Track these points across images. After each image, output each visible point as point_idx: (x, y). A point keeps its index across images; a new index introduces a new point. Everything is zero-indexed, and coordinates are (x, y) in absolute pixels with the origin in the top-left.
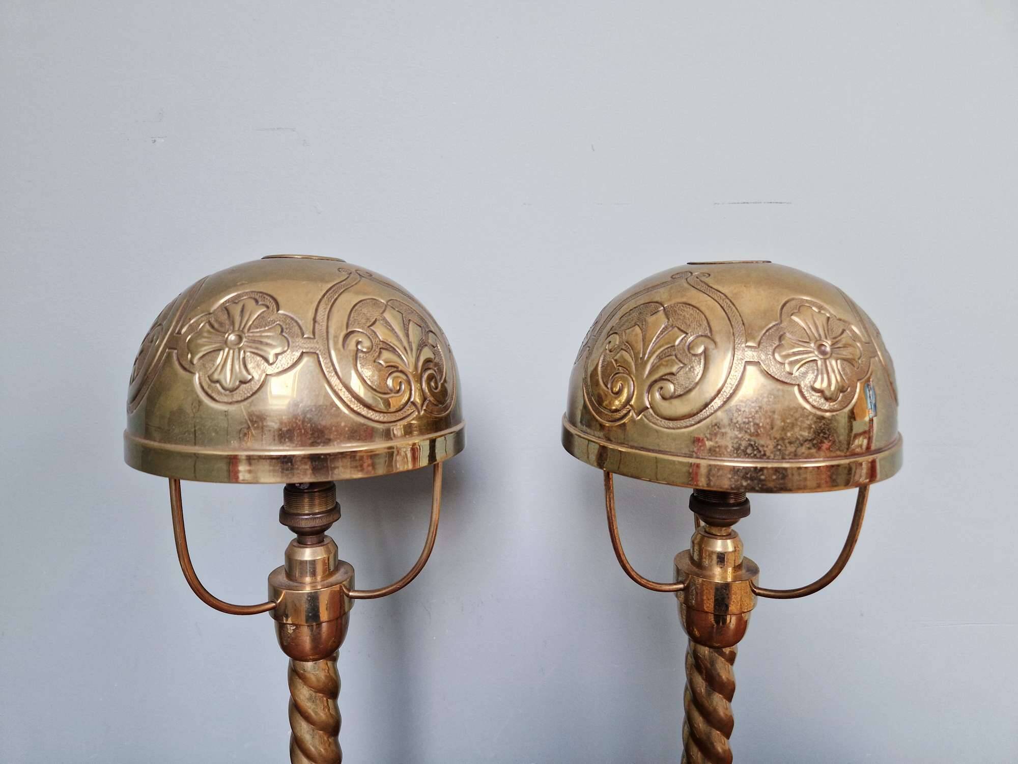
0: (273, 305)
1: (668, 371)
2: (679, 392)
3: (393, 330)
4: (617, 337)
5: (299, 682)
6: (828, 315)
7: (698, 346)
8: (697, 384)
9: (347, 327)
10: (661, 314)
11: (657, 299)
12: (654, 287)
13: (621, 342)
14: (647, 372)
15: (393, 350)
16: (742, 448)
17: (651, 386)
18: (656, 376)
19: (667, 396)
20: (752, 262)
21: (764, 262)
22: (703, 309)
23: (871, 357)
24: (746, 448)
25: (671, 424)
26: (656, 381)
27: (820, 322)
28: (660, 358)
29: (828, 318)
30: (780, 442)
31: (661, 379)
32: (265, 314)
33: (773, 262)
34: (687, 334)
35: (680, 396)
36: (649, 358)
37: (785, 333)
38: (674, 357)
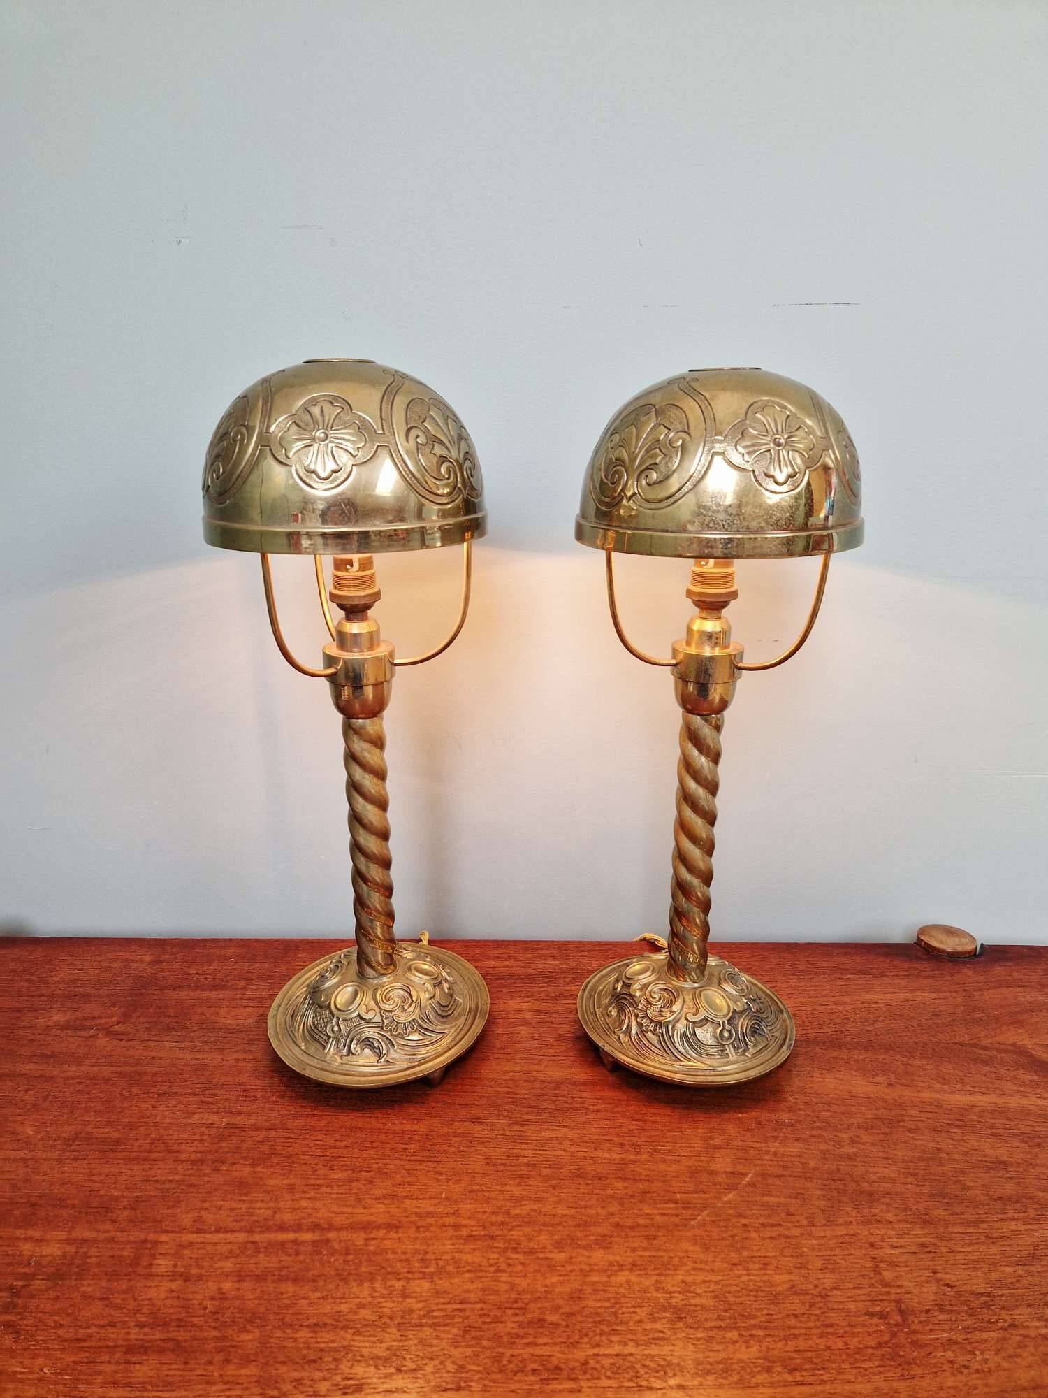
0: (346, 407)
1: (652, 462)
2: (660, 479)
3: (439, 425)
4: (618, 436)
5: (351, 732)
6: (788, 413)
7: (677, 441)
8: (674, 471)
9: (407, 424)
10: (653, 414)
11: (652, 402)
12: (652, 392)
13: (620, 440)
14: (637, 463)
15: (442, 443)
16: (706, 523)
17: (639, 475)
18: (644, 467)
19: (651, 483)
20: (739, 369)
21: (751, 368)
22: (685, 409)
23: (824, 450)
24: (709, 522)
25: (653, 506)
26: (643, 471)
27: (781, 420)
28: (647, 451)
29: (788, 416)
30: (736, 518)
31: (648, 468)
32: (341, 415)
33: (763, 369)
34: (669, 429)
35: (661, 482)
36: (639, 452)
37: (747, 429)
38: (658, 450)
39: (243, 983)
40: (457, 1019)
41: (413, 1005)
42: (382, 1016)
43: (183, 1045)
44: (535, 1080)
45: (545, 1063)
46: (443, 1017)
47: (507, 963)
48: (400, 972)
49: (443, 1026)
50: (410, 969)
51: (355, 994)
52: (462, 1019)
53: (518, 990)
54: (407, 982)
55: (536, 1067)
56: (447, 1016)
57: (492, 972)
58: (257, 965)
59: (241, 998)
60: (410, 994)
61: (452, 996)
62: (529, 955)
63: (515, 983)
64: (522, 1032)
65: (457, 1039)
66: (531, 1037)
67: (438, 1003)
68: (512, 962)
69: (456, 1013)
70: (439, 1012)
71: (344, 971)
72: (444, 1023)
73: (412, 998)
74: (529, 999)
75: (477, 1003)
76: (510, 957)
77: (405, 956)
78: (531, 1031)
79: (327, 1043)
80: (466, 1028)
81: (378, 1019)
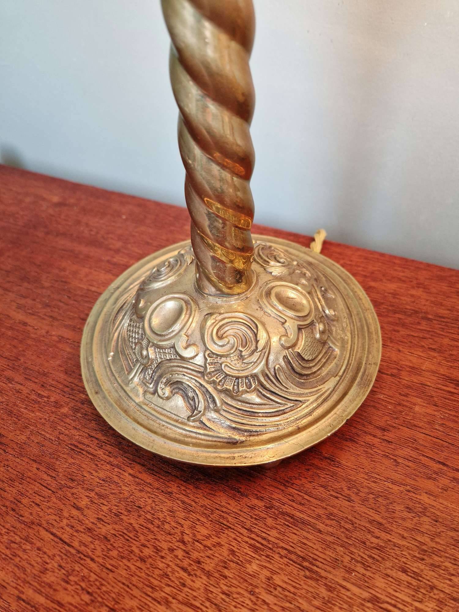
39: (119, 244)
40: (324, 381)
41: (257, 355)
42: (206, 359)
43: (22, 301)
44: (424, 511)
45: (444, 481)
46: (301, 375)
47: (413, 292)
48: (253, 294)
49: (298, 390)
50: (268, 294)
51: (179, 313)
52: (330, 384)
53: (421, 335)
54: (259, 314)
55: (429, 485)
56: (307, 375)
57: (391, 299)
58: (143, 228)
59: (108, 261)
60: (256, 335)
61: (324, 343)
62: (444, 287)
63: (419, 323)
64: (417, 408)
65: (316, 414)
66: (429, 423)
67: (299, 355)
68: (418, 292)
69: (325, 371)
70: (298, 370)
71: (182, 271)
72: (301, 385)
73: (257, 342)
74: (436, 354)
75: (361, 359)
76: (419, 285)
77: (270, 270)
78: (430, 410)
79: (134, 366)
80: (335, 397)
81: (199, 360)
